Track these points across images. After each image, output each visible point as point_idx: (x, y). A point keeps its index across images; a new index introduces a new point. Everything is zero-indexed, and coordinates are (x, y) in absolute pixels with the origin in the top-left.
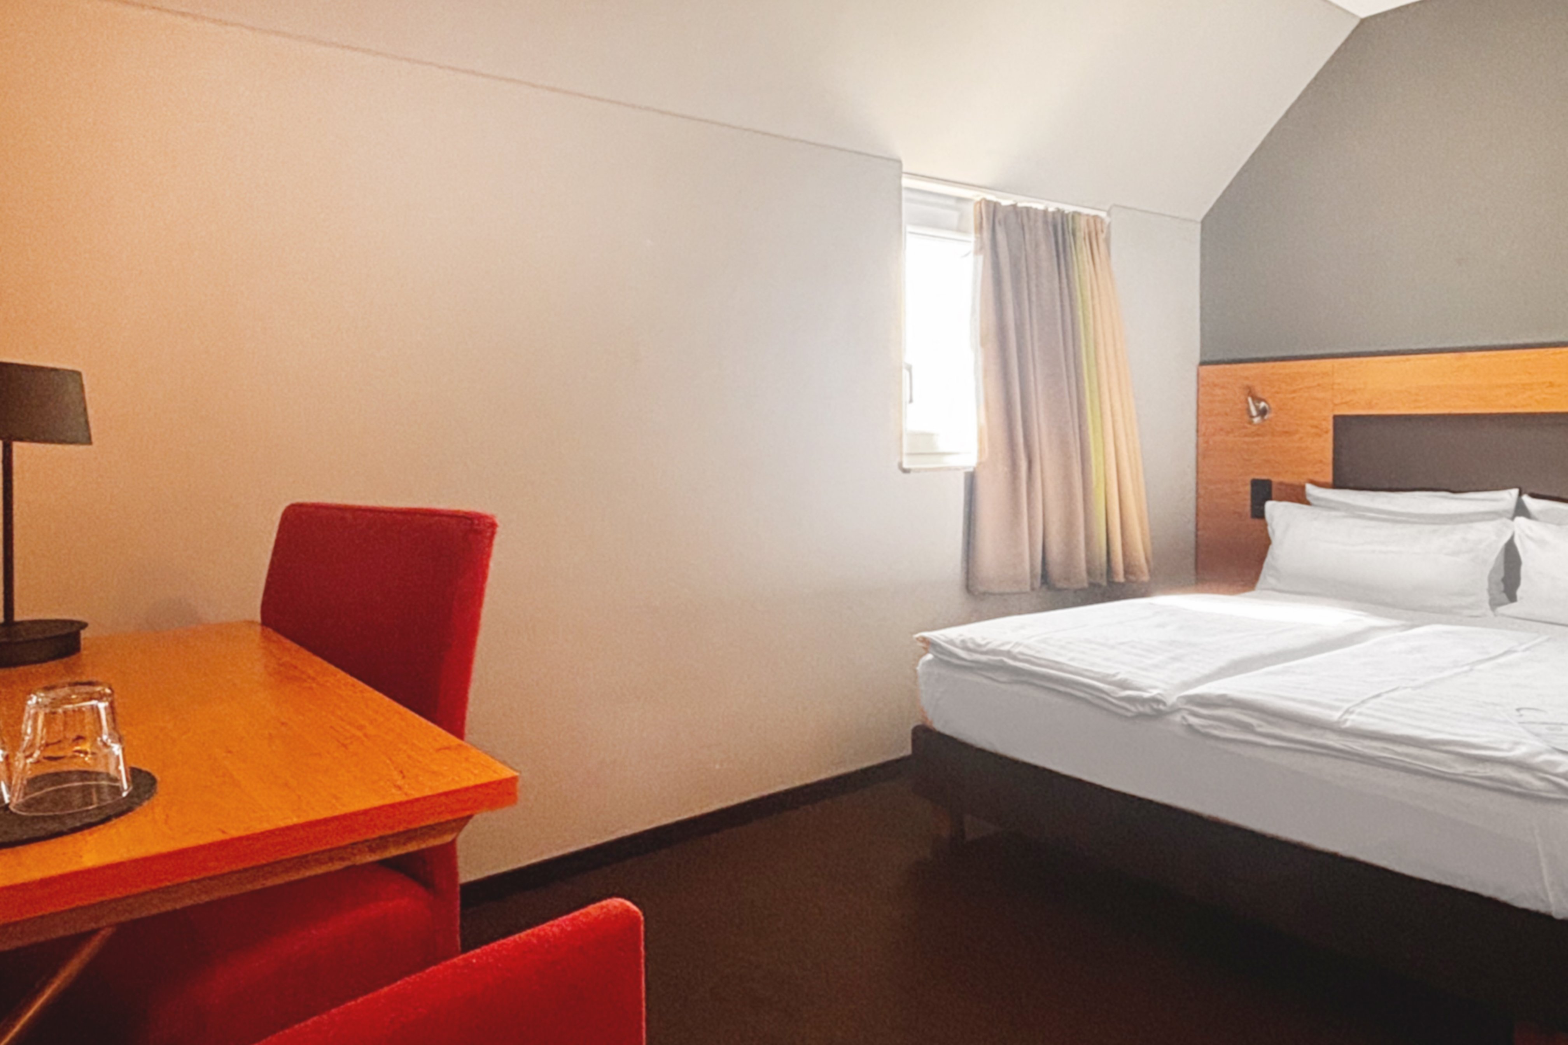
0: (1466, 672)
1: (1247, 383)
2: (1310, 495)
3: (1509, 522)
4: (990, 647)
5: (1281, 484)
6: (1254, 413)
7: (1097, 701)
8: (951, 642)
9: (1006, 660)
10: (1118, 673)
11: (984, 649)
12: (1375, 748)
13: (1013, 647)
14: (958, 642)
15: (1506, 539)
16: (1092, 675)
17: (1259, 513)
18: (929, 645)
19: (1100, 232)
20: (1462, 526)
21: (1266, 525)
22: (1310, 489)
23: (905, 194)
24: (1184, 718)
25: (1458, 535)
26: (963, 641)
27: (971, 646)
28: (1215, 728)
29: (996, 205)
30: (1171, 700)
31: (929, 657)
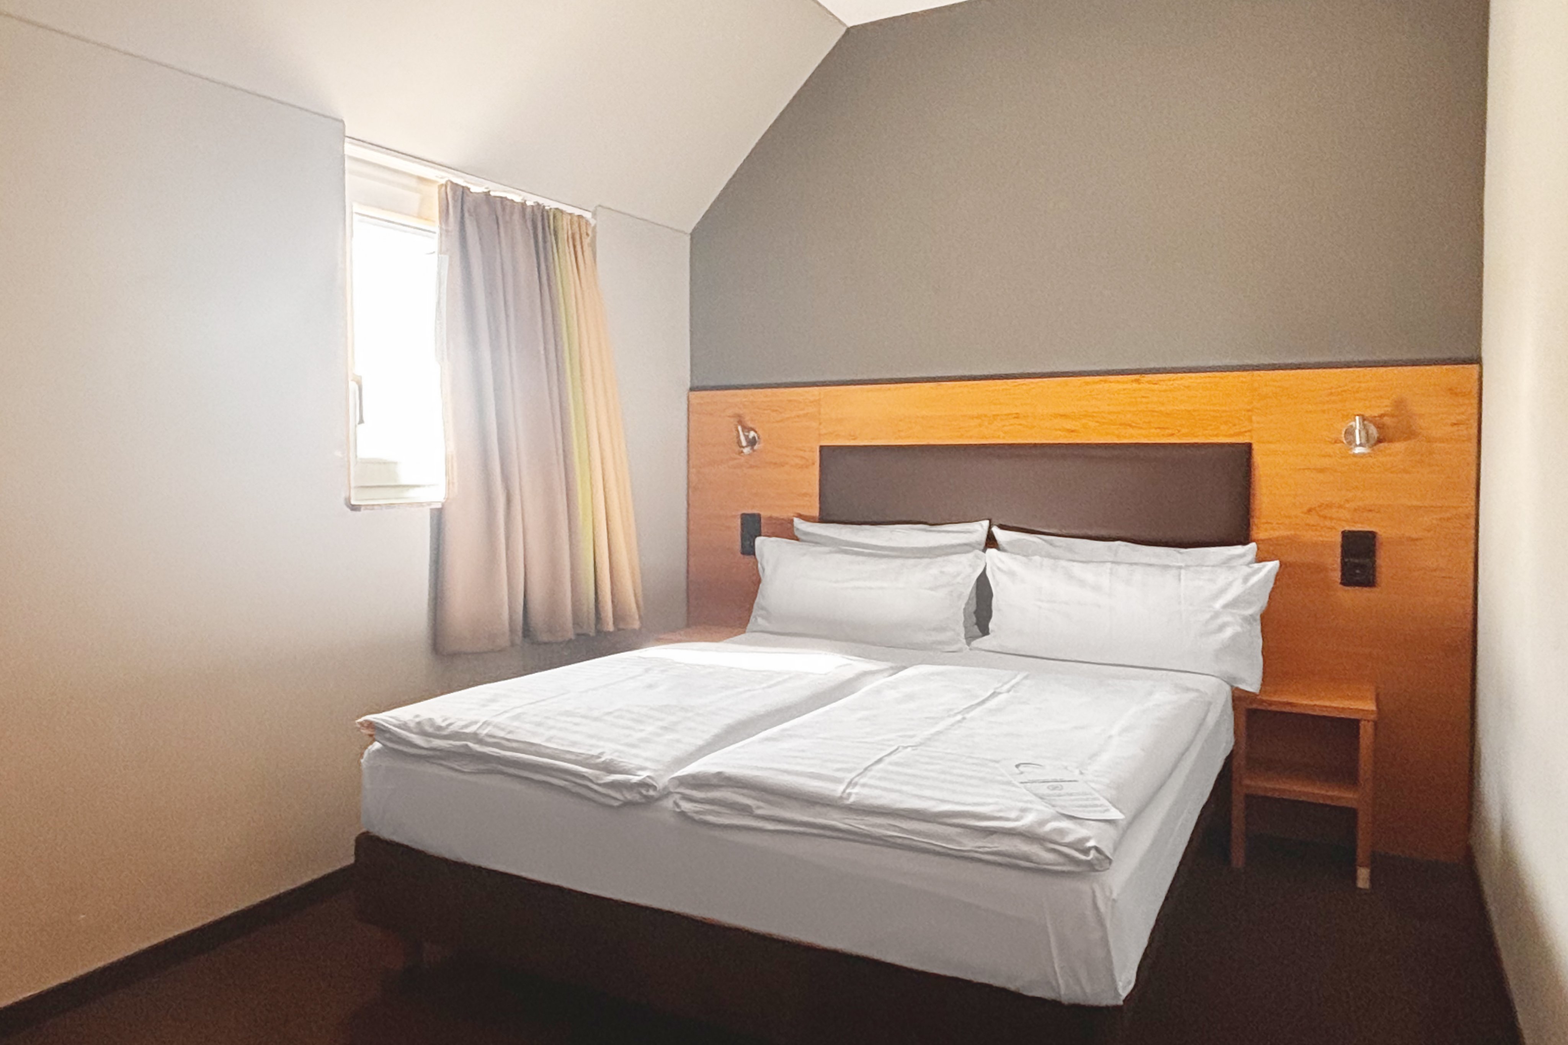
0: (959, 722)
1: (737, 411)
2: (798, 529)
3: (981, 553)
4: (452, 728)
5: (770, 518)
6: (744, 443)
7: (577, 789)
8: (404, 726)
9: (471, 745)
10: (602, 753)
11: (445, 733)
12: (880, 826)
13: (480, 727)
14: (412, 725)
15: (979, 571)
16: (573, 757)
17: (749, 550)
18: (377, 731)
19: (584, 235)
20: (940, 559)
21: (756, 562)
22: (798, 523)
23: (348, 164)
24: (677, 804)
25: (935, 569)
26: (419, 723)
27: (430, 730)
28: (710, 812)
29: (465, 190)
30: (662, 782)
31: (377, 745)
